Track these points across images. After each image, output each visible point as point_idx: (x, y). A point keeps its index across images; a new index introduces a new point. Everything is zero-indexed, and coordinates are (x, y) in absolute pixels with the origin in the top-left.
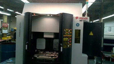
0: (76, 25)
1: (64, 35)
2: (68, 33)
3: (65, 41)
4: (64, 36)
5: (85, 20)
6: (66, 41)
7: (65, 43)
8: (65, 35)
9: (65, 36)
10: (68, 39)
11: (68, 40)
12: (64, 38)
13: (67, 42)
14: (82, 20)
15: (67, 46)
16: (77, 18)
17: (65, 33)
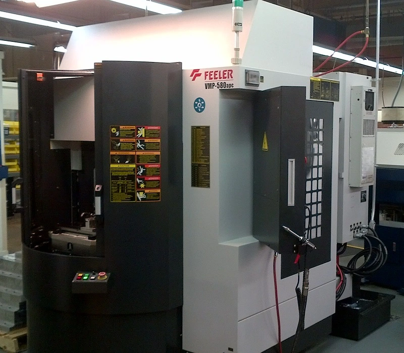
0: (195, 105)
1: (113, 150)
2: (134, 140)
3: (121, 174)
4: (112, 153)
5: (223, 81)
6: (126, 174)
7: (120, 182)
8: (119, 149)
9: (118, 153)
10: (134, 166)
11: (136, 170)
12: (114, 162)
13: (131, 178)
14: (213, 81)
15: (134, 194)
16: (196, 73)
17: (118, 141)
